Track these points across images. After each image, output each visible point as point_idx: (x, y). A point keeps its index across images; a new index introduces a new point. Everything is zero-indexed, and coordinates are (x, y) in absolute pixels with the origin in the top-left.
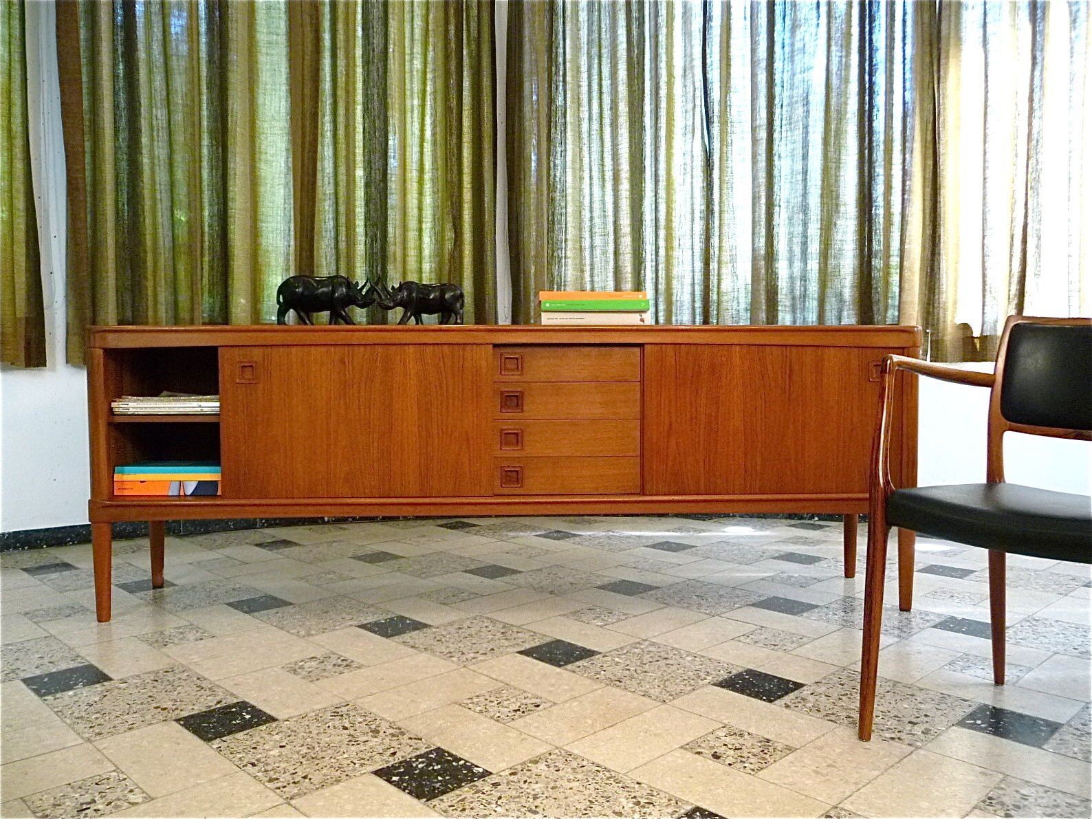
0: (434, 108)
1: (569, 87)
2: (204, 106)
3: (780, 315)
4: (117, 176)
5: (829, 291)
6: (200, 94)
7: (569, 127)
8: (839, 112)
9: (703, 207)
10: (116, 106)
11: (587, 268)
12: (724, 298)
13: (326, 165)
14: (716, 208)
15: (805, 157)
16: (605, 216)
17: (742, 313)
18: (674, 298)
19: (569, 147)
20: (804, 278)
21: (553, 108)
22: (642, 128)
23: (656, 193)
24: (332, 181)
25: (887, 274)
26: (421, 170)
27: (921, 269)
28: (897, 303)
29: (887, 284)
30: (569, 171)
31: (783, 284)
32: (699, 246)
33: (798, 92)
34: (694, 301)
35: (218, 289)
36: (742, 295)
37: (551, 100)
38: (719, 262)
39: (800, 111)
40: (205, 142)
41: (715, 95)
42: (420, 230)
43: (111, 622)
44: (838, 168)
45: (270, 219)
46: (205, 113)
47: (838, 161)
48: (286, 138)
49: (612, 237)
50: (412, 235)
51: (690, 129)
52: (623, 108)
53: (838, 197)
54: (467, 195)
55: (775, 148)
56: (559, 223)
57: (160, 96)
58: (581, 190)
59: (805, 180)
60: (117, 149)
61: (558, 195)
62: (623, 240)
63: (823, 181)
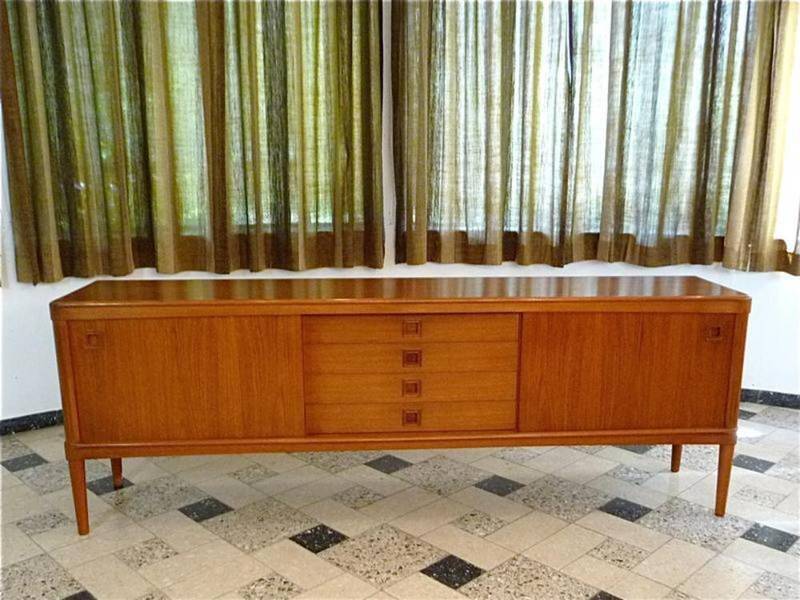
0: (327, 35)
1: (447, 16)
2: (120, 41)
3: (625, 224)
4: (47, 112)
5: (669, 207)
6: (116, 30)
7: (447, 54)
8: (687, 46)
9: (564, 131)
10: (41, 46)
11: (461, 180)
12: (579, 209)
13: (232, 91)
14: (576, 133)
15: (655, 88)
16: (478, 136)
17: (593, 222)
18: (536, 208)
19: (447, 72)
20: (648, 196)
21: (433, 34)
22: (513, 54)
23: (523, 117)
24: (237, 106)
25: (719, 193)
26: (316, 94)
27: (748, 192)
28: (725, 218)
29: (718, 201)
30: (447, 94)
31: (629, 198)
32: (558, 165)
33: (653, 27)
34: (552, 212)
35: (143, 208)
36: (594, 206)
37: (432, 27)
38: (576, 179)
39: (654, 45)
40: (124, 74)
41: (579, 28)
42: (316, 148)
43: (91, 534)
44: (683, 97)
45: (184, 143)
46: (121, 48)
47: (684, 91)
48: (195, 69)
49: (483, 154)
50: (309, 153)
51: (555, 57)
52: (497, 39)
53: (681, 124)
54: (357, 115)
55: (630, 76)
56: (438, 139)
57: (80, 34)
58: (457, 110)
59: (654, 109)
60: (45, 86)
61: (436, 115)
62: (493, 159)
63: (670, 111)
